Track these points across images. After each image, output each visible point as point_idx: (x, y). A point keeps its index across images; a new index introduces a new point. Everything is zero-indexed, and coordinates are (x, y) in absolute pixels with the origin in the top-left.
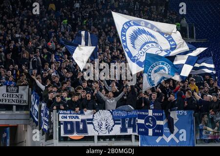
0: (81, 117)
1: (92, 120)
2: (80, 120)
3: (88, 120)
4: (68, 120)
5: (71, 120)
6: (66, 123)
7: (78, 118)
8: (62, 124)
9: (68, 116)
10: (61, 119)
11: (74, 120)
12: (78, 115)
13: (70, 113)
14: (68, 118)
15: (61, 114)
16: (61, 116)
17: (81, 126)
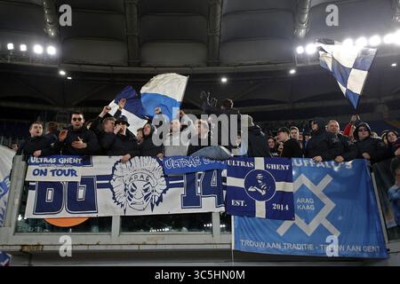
0: (83, 171)
1: (109, 177)
2: (78, 179)
3: (100, 177)
4: (49, 178)
5: (56, 179)
6: (43, 187)
7: (73, 173)
8: (33, 188)
9: (50, 168)
10: (30, 177)
11: (63, 179)
12: (75, 168)
13: (57, 163)
14: (50, 174)
15: (35, 164)
16: (31, 168)
17: (81, 194)
